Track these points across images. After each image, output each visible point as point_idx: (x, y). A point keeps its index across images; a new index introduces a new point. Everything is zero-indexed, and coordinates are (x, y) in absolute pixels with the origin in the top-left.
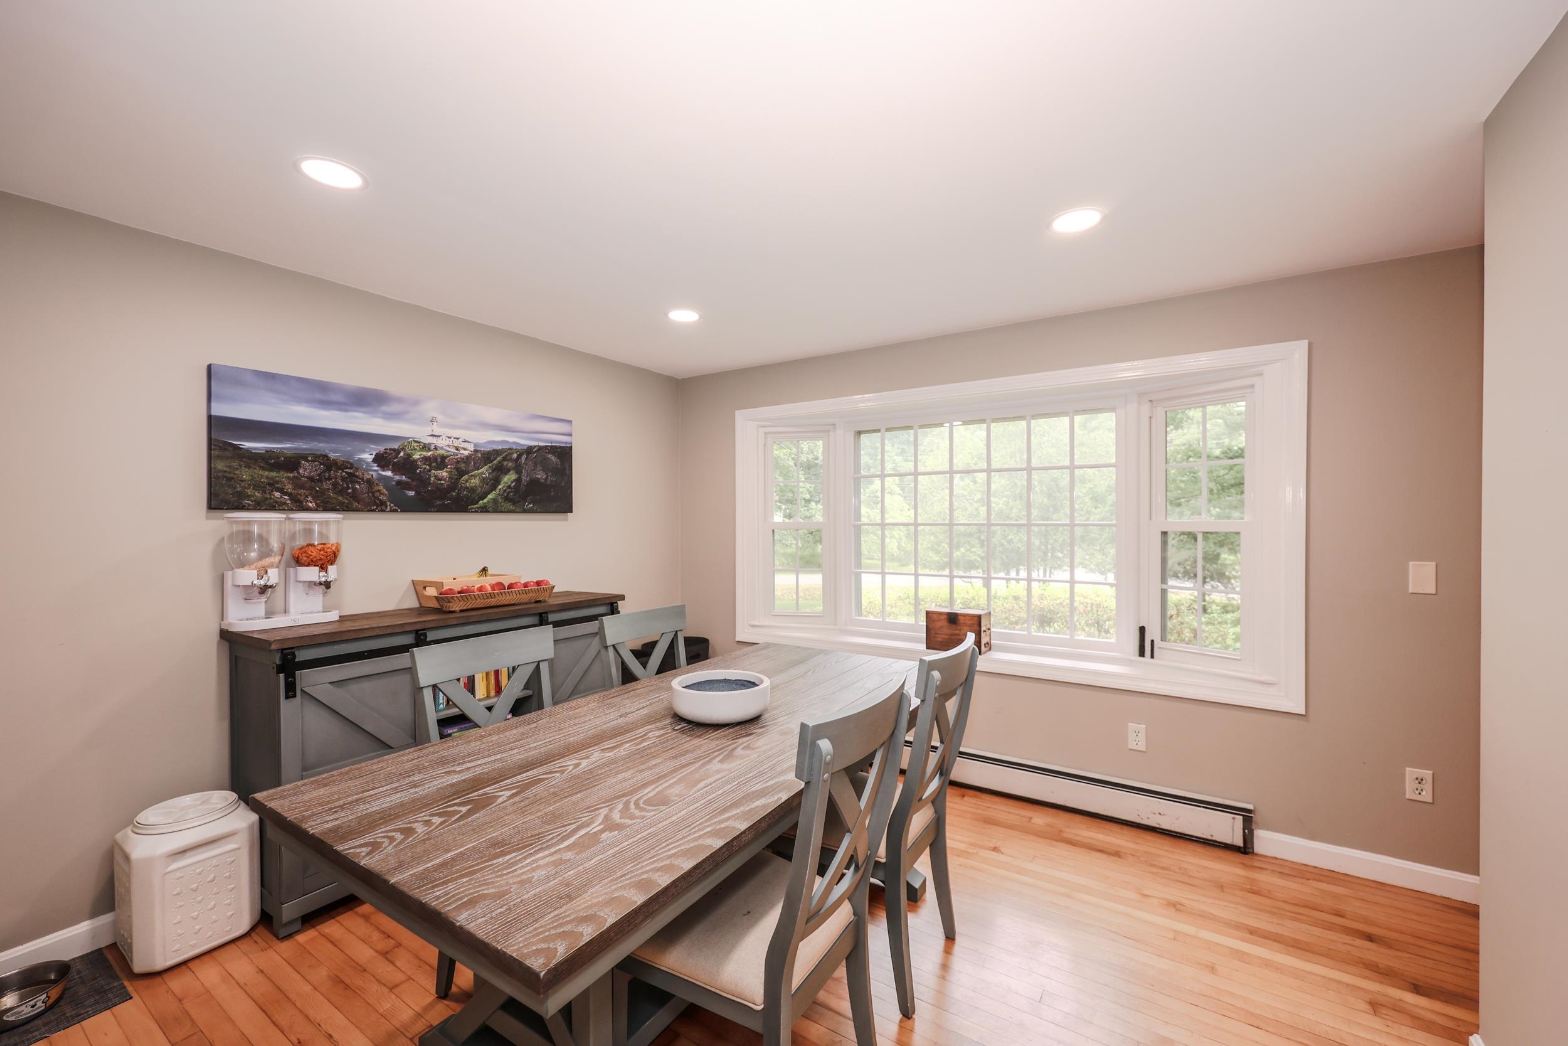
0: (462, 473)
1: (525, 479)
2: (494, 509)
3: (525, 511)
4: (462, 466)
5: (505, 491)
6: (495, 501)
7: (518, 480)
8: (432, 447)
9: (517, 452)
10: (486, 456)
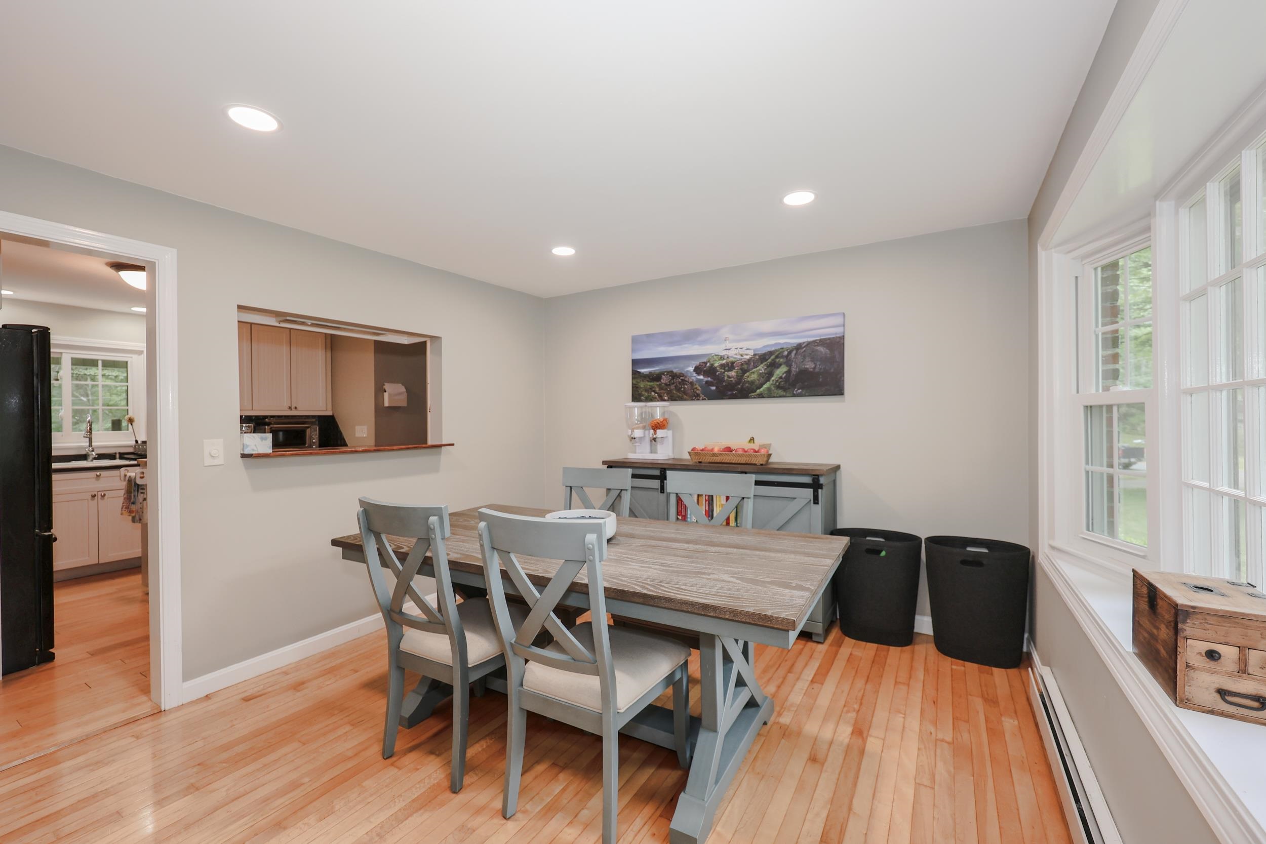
0: (744, 371)
1: (794, 369)
2: (769, 395)
3: (794, 396)
4: (745, 367)
5: (777, 381)
6: (769, 389)
7: (788, 372)
8: (726, 357)
9: (787, 350)
10: (762, 358)
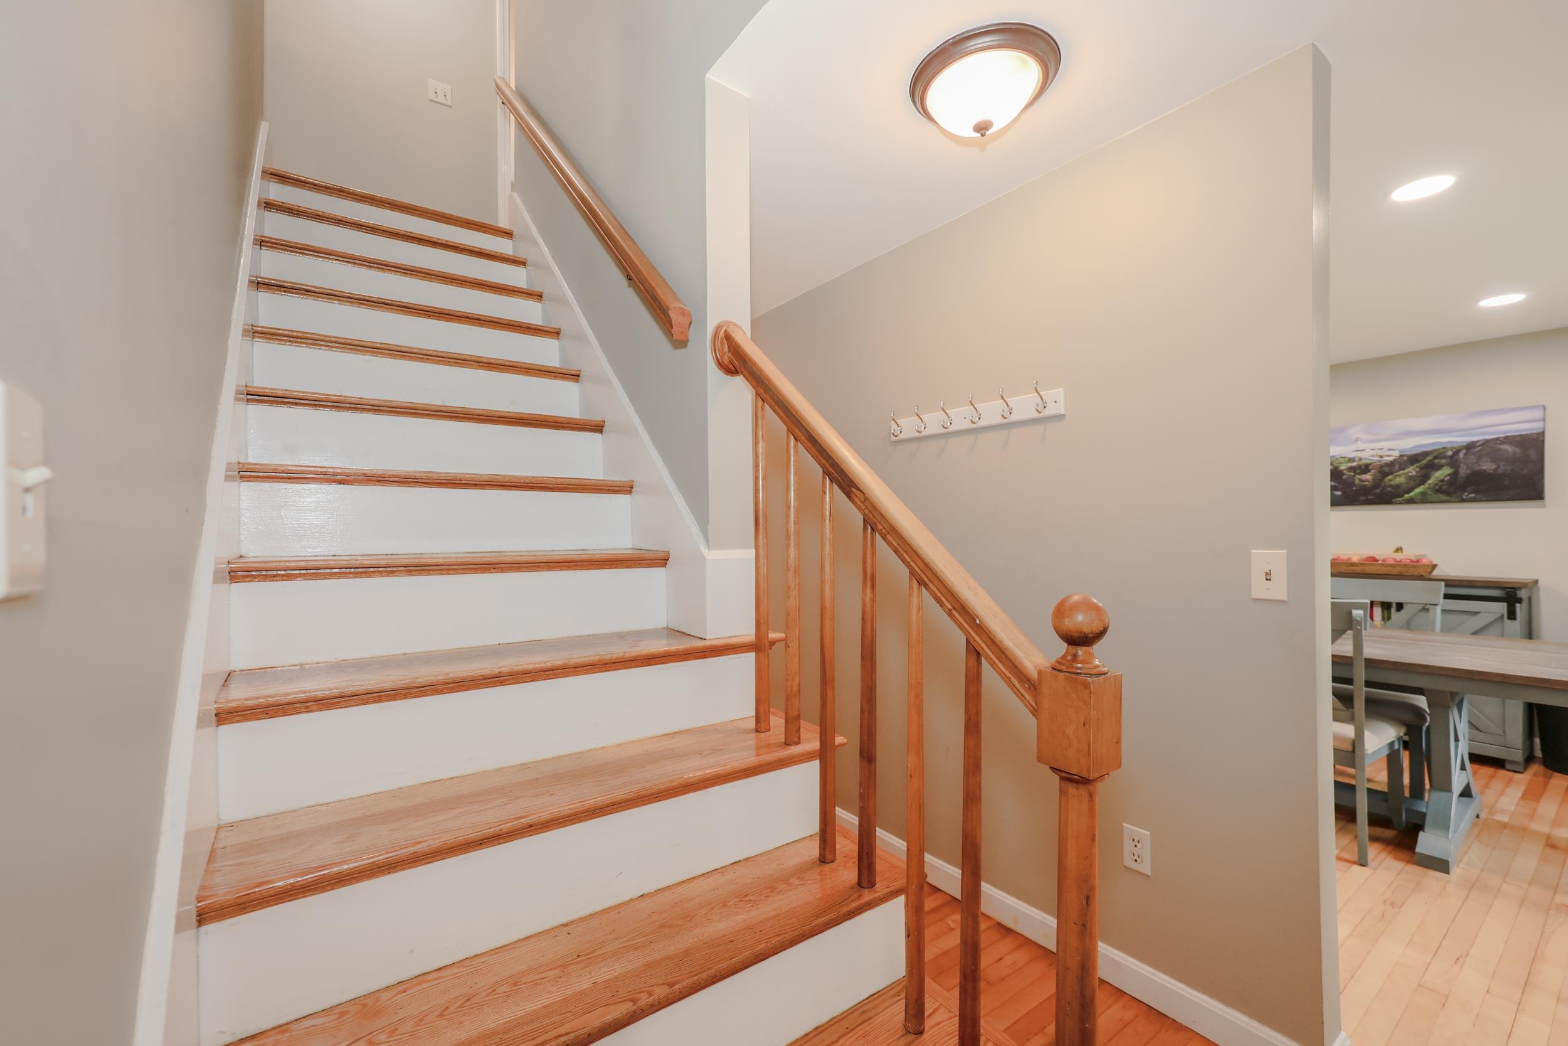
0: (1385, 475)
1: (1463, 471)
2: (1424, 500)
3: (1463, 501)
4: (1387, 469)
5: (1436, 484)
6: (1423, 494)
7: (1454, 475)
8: (1357, 459)
9: (1452, 450)
10: (1413, 459)
